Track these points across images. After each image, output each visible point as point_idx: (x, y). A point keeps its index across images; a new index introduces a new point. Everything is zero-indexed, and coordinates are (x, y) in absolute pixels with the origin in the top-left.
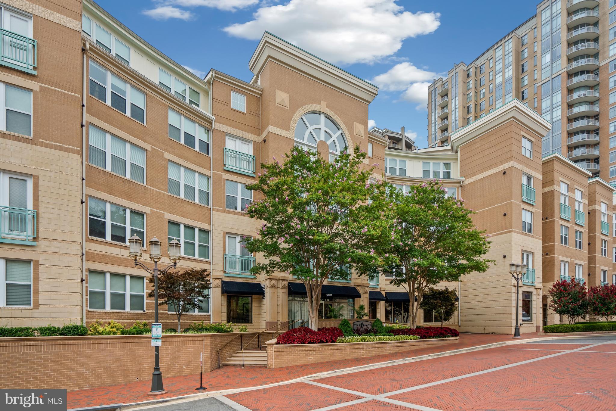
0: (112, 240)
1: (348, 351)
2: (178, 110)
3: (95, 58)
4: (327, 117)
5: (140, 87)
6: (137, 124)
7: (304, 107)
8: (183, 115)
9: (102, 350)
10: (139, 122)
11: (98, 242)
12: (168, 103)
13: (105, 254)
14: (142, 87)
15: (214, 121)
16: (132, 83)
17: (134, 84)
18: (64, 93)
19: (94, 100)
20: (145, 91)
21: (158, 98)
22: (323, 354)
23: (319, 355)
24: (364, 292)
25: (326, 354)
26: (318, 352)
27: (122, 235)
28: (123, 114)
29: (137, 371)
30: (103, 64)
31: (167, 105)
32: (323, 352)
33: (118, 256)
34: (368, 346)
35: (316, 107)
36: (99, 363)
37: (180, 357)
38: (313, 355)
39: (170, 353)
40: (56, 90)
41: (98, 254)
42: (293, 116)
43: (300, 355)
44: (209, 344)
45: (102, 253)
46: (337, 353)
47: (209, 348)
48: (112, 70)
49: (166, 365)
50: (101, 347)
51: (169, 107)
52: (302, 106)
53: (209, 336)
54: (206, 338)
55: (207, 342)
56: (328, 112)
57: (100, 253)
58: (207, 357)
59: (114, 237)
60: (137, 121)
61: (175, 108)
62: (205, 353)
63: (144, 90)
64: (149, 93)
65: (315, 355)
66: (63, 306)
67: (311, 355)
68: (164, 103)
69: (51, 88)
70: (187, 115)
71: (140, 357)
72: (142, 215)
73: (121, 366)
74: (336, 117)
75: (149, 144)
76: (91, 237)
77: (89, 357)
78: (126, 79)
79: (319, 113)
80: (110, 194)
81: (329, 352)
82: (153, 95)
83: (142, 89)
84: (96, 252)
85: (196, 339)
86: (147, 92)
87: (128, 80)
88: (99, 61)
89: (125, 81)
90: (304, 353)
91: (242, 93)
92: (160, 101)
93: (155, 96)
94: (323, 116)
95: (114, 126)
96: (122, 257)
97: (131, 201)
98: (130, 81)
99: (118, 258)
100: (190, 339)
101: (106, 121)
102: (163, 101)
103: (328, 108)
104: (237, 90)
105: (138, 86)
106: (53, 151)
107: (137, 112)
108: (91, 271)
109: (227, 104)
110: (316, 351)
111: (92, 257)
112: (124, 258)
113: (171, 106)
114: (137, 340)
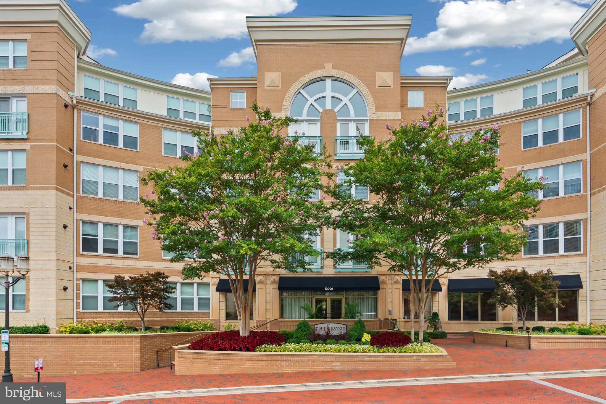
0: (104, 253)
1: (263, 363)
2: (173, 128)
3: (86, 109)
4: (335, 79)
5: (131, 119)
6: (129, 151)
7: (301, 79)
8: (179, 130)
9: (49, 346)
10: (130, 149)
11: (89, 256)
12: (160, 124)
13: (96, 265)
14: (134, 119)
15: (210, 127)
16: (123, 118)
17: (125, 118)
18: (46, 145)
19: (86, 143)
20: (137, 121)
21: (151, 123)
22: (230, 365)
23: (225, 365)
24: (393, 282)
25: (234, 365)
26: (224, 361)
27: (114, 248)
28: (116, 147)
29: (75, 366)
30: (94, 111)
31: (160, 127)
32: (229, 362)
33: (109, 266)
34: (296, 359)
35: (319, 73)
36: (46, 357)
37: (112, 355)
38: (218, 364)
39: (103, 352)
40: (40, 145)
41: (89, 266)
42: (286, 93)
43: (203, 364)
44: (138, 345)
45: (93, 265)
46: (248, 364)
47: (139, 348)
48: (103, 113)
49: (99, 362)
50: (49, 344)
51: (163, 128)
52: (298, 78)
53: (138, 337)
54: (135, 339)
55: (137, 343)
56: (335, 73)
57: (91, 265)
58: (137, 357)
59: (106, 250)
60: (128, 149)
61: (169, 127)
62: (135, 354)
63: (135, 120)
64: (141, 122)
65: (221, 364)
66: (45, 310)
67: (216, 364)
68: (157, 126)
69: (38, 144)
70: (183, 130)
71: (78, 353)
72: (134, 228)
73: (63, 361)
74: (346, 76)
75: (141, 165)
76: (83, 252)
77: (40, 352)
78: (117, 116)
79: (322, 79)
80: (101, 216)
81: (237, 363)
82: (145, 122)
83: (133, 120)
84: (87, 264)
85: (126, 339)
86: (139, 121)
87: (120, 117)
88: (90, 110)
89: (118, 119)
90: (208, 362)
91: (242, 89)
92: (153, 125)
93: (147, 123)
94: (328, 82)
95: (104, 158)
96: (113, 266)
97: (122, 218)
98: (122, 117)
99: (109, 267)
100: (121, 339)
101: (97, 156)
102: (156, 125)
103: (335, 69)
104: (236, 89)
105: (129, 119)
106: (38, 192)
107: (130, 142)
108: (84, 280)
109: (226, 106)
110: (222, 361)
111: (83, 268)
112: (115, 267)
113: (165, 126)
114: (74, 339)
